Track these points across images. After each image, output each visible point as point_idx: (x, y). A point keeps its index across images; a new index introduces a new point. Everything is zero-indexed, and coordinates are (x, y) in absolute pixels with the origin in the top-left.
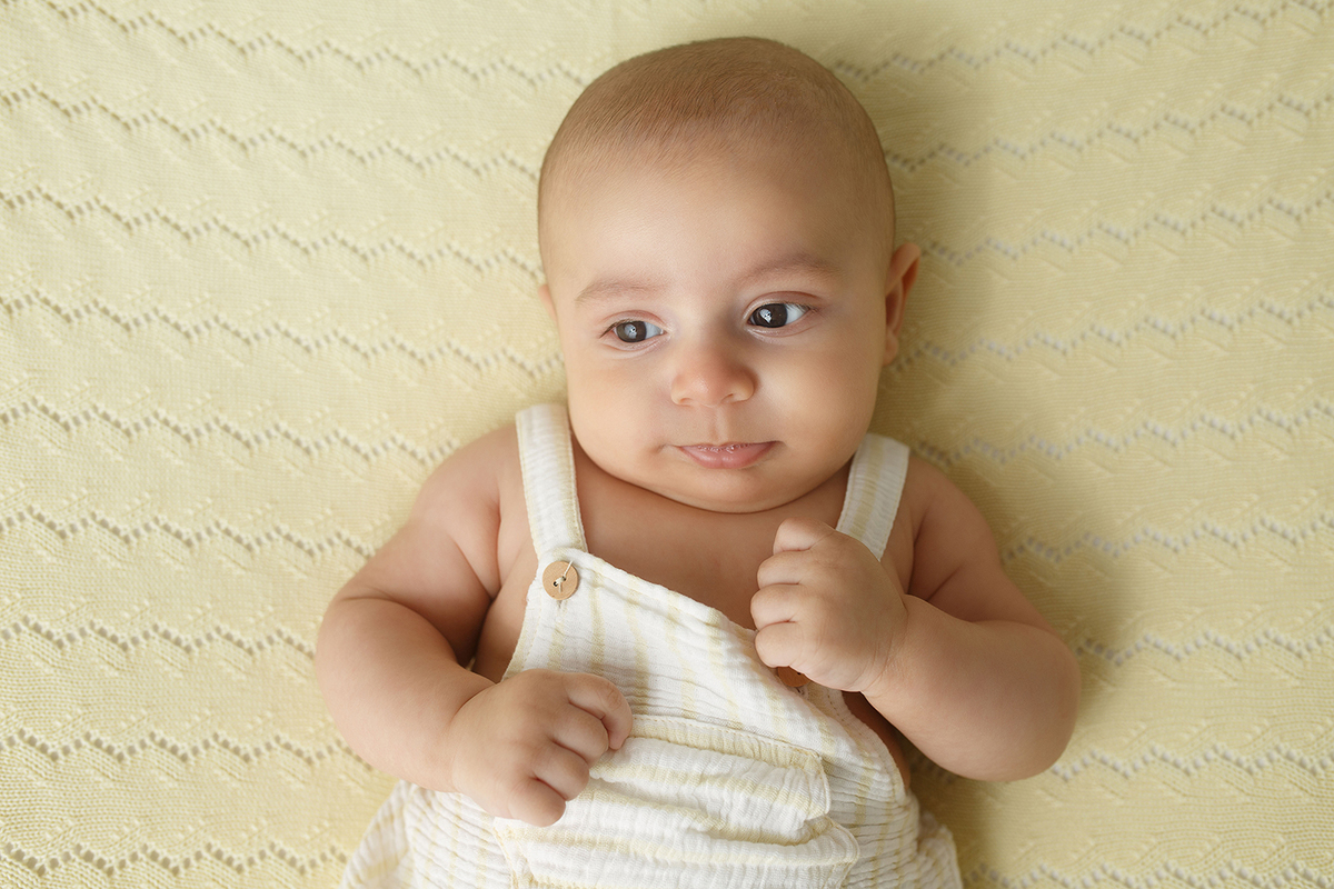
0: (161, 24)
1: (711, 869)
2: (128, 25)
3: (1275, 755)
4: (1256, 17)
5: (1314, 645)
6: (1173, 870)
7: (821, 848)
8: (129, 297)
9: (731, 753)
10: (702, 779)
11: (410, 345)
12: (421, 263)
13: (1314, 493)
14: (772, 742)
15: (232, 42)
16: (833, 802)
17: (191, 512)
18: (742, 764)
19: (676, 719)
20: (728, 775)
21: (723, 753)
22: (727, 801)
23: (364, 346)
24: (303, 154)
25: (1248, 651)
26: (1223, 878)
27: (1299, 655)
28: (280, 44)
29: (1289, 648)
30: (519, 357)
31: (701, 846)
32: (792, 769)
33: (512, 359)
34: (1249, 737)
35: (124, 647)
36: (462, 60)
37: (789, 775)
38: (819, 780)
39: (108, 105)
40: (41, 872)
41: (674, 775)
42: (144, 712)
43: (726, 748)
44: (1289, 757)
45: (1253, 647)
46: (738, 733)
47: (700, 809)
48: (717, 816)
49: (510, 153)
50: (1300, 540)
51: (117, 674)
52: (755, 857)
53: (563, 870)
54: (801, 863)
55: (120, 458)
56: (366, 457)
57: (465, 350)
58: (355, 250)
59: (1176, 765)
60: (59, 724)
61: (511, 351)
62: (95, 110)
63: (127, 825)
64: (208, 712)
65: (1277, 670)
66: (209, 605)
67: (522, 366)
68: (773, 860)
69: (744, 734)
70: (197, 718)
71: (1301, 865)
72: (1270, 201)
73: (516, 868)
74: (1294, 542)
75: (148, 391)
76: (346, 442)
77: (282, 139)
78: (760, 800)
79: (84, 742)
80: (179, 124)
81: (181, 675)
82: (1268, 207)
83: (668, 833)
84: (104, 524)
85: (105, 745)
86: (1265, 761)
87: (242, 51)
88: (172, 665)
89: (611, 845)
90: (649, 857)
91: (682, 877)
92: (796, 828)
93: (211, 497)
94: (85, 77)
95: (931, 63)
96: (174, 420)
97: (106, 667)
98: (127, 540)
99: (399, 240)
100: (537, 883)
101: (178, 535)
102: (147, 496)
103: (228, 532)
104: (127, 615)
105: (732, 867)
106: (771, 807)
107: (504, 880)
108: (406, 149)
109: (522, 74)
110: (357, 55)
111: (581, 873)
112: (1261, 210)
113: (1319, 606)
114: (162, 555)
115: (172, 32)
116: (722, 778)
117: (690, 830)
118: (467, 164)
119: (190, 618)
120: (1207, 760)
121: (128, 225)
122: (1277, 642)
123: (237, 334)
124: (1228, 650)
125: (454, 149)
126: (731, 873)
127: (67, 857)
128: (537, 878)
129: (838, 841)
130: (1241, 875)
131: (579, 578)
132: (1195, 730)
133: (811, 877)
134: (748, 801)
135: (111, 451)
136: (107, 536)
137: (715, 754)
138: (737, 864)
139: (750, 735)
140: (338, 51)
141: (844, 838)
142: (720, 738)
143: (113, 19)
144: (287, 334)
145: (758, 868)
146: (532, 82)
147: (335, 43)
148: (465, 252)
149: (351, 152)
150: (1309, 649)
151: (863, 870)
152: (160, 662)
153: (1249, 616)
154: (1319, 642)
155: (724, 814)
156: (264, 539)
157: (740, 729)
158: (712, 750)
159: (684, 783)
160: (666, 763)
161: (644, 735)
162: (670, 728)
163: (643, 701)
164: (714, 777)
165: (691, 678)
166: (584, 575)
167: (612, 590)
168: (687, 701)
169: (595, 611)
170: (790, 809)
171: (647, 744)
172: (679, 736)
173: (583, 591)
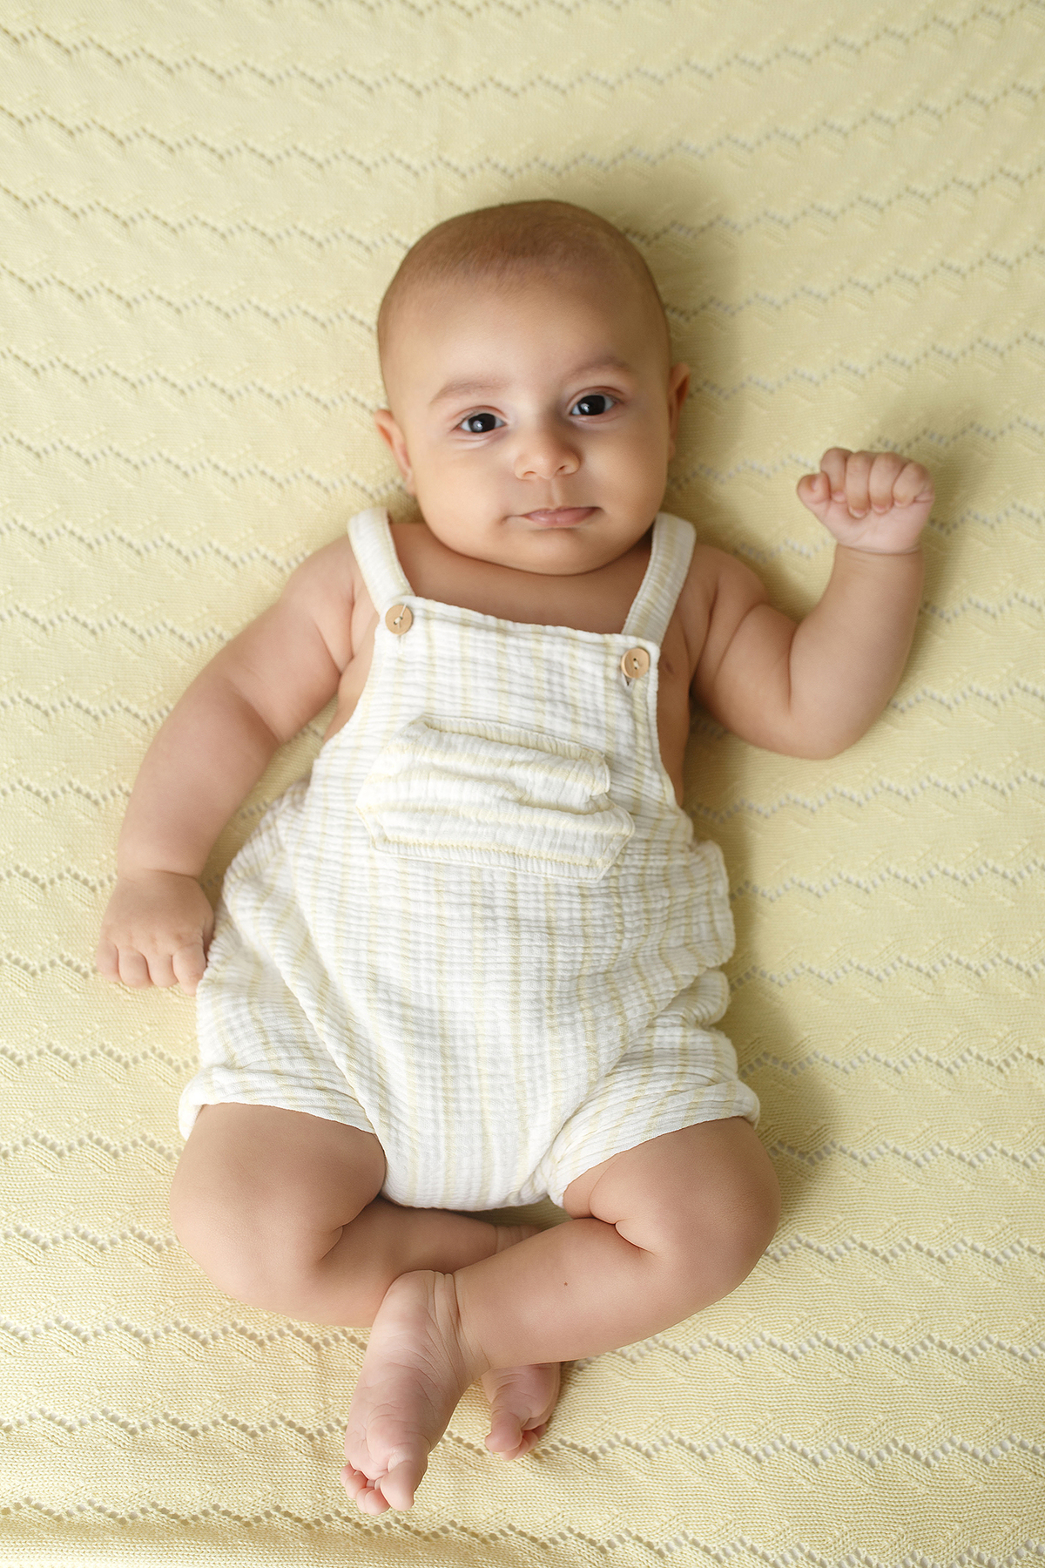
0: (57, 201)
1: (520, 828)
2: (29, 203)
4: (970, 187)
5: (1008, 694)
6: (893, 872)
7: (603, 817)
8: (39, 430)
9: (534, 748)
10: (512, 764)
11: (269, 471)
12: (278, 402)
13: (1010, 576)
14: (566, 743)
15: (116, 217)
16: (612, 789)
17: (95, 607)
18: (542, 755)
19: (494, 723)
20: (531, 762)
21: (528, 747)
22: (531, 779)
23: (232, 471)
24: (178, 311)
25: (957, 702)
26: (931, 876)
28: (157, 218)
29: (988, 698)
30: (361, 482)
31: (513, 809)
32: (581, 761)
33: (355, 484)
34: (955, 768)
35: (46, 713)
36: (309, 231)
37: (578, 764)
38: (601, 768)
39: (15, 270)
41: (491, 760)
42: (64, 765)
43: (531, 744)
44: (985, 782)
45: (961, 699)
46: (540, 735)
47: (510, 784)
48: (523, 790)
49: (351, 309)
50: (999, 614)
51: (41, 733)
52: (552, 821)
53: (410, 830)
54: (589, 828)
55: (37, 561)
56: (235, 565)
57: (316, 475)
58: (223, 391)
59: (898, 793)
61: (354, 476)
63: (55, 852)
64: (114, 768)
65: (977, 716)
66: (112, 683)
67: (364, 490)
68: (566, 824)
69: (545, 736)
70: (106, 772)
71: (991, 863)
72: (980, 341)
73: (374, 832)
74: (994, 615)
75: (57, 507)
76: (218, 552)
77: (160, 299)
78: (556, 777)
79: (17, 786)
80: (75, 286)
81: (91, 738)
82: (979, 346)
83: (487, 799)
84: (25, 615)
85: (34, 789)
86: (966, 786)
87: (125, 224)
88: (84, 729)
89: (446, 811)
90: (474, 819)
91: (498, 833)
92: (584, 801)
93: (111, 594)
95: (703, 230)
96: (79, 531)
97: (33, 728)
98: (44, 628)
99: (259, 382)
100: (389, 841)
101: (85, 625)
102: (59, 592)
103: (124, 624)
104: (47, 688)
105: (536, 827)
106: (564, 784)
107: (364, 842)
108: (264, 306)
109: (360, 242)
110: (221, 226)
111: (423, 832)
112: (972, 348)
113: (1011, 665)
114: (73, 641)
115: (66, 208)
116: (527, 764)
117: (503, 798)
118: (315, 319)
119: (98, 693)
120: (923, 787)
121: (35, 371)
122: (978, 694)
123: (128, 461)
124: (942, 702)
125: (303, 305)
126: (535, 832)
127: (9, 874)
128: (390, 838)
129: (618, 817)
130: (945, 873)
131: (413, 617)
133: (596, 842)
134: (546, 780)
135: (29, 556)
136: (28, 624)
137: (522, 749)
138: (539, 825)
139: (550, 737)
140: (205, 224)
141: (625, 817)
142: (526, 738)
143: (17, 198)
144: (168, 461)
145: (555, 831)
146: (368, 248)
147: (202, 216)
148: (315, 392)
149: (218, 309)
150: (1004, 698)
151: (637, 846)
152: (75, 726)
154: (1011, 692)
155: (528, 790)
156: (153, 631)
157: (543, 733)
158: (520, 745)
159: (499, 766)
160: (485, 752)
161: (469, 734)
162: (488, 730)
163: (468, 708)
164: (521, 763)
165: (506, 687)
166: (418, 613)
167: (445, 619)
168: (503, 709)
169: (429, 639)
170: (579, 786)
171: (472, 739)
172: (495, 736)
173: (418, 625)
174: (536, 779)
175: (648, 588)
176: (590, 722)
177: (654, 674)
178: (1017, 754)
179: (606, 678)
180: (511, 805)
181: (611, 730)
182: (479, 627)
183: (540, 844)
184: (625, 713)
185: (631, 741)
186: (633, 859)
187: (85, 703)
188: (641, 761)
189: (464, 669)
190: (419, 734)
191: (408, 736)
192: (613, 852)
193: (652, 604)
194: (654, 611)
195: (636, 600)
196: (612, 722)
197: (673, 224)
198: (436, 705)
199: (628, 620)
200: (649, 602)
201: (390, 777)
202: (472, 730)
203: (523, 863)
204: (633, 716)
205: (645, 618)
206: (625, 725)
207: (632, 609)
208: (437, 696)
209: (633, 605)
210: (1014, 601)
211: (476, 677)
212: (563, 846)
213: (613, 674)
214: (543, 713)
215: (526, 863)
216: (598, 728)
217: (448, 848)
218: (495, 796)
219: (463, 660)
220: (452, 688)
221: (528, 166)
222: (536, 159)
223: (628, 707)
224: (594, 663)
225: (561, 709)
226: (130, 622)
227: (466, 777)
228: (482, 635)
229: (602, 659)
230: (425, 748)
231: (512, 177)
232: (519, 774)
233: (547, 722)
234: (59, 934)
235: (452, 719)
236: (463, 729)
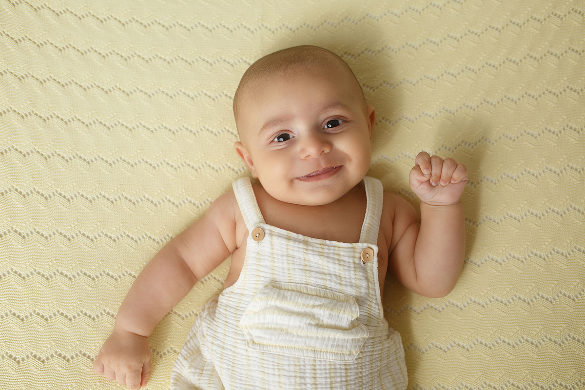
0: (96, 51)
1: (317, 338)
2: (84, 52)
3: (515, 298)
5: (528, 258)
6: (479, 341)
7: (356, 331)
8: (89, 152)
9: (323, 297)
10: (314, 306)
11: (191, 164)
12: (194, 134)
13: (525, 202)
14: (338, 293)
15: (122, 56)
16: (360, 315)
17: (115, 229)
18: (327, 301)
19: (304, 285)
20: (323, 305)
21: (321, 297)
22: (322, 314)
23: (175, 165)
24: (150, 96)
25: (504, 261)
26: (497, 343)
27: (522, 262)
28: (139, 56)
30: (232, 166)
31: (314, 330)
32: (345, 303)
33: (229, 167)
34: (505, 292)
35: (93, 279)
36: (206, 58)
37: (344, 304)
38: (354, 305)
39: (78, 82)
40: (68, 360)
41: (304, 305)
42: (101, 302)
43: (322, 295)
44: (520, 298)
45: (506, 259)
46: (326, 290)
47: (312, 316)
48: (319, 319)
49: (225, 92)
50: (521, 220)
51: (91, 289)
52: (333, 334)
53: (265, 339)
54: (349, 337)
55: (88, 211)
56: (177, 206)
57: (212, 165)
58: (170, 130)
59: (479, 304)
60: (71, 308)
61: (229, 164)
62: (73, 84)
63: (98, 343)
65: (514, 268)
66: (123, 263)
67: (233, 170)
68: (339, 336)
69: (328, 291)
71: (525, 337)
72: (505, 97)
73: (248, 338)
74: (519, 221)
75: (97, 186)
76: (169, 201)
77: (142, 91)
78: (334, 313)
79: (81, 314)
80: (104, 88)
81: (114, 289)
83: (302, 325)
84: (84, 235)
85: (88, 315)
86: (511, 300)
87: (126, 59)
88: (111, 285)
89: (282, 330)
90: (295, 334)
91: (307, 341)
92: (348, 323)
93: (122, 223)
94: (69, 72)
95: (379, 52)
96: (107, 196)
97: (87, 286)
98: (92, 240)
99: (186, 125)
101: (110, 238)
102: (99, 224)
103: (128, 236)
104: (94, 267)
105: (325, 338)
106: (338, 316)
108: (187, 92)
109: (228, 63)
110: (168, 59)
111: (271, 339)
112: (502, 100)
113: (529, 243)
114: (105, 245)
115: (100, 54)
116: (321, 306)
117: (310, 324)
118: (210, 97)
119: (116, 268)
120: (490, 301)
121: (87, 125)
122: (514, 257)
123: (128, 163)
124: (497, 261)
125: (205, 91)
126: (324, 340)
127: (77, 355)
128: (256, 342)
129: (362, 329)
130: (504, 342)
131: (264, 233)
132: (486, 291)
133: (352, 342)
134: (330, 314)
135: (85, 208)
136: (85, 239)
137: (318, 298)
138: (326, 337)
139: (330, 291)
140: (161, 58)
141: (364, 329)
142: (320, 292)
143: (78, 50)
144: (147, 162)
145: (334, 339)
146: (232, 65)
147: (159, 55)
148: (210, 129)
149: (167, 94)
150: (526, 259)
152: (107, 284)
153: (504, 248)
154: (529, 257)
155: (321, 319)
156: (141, 238)
157: (327, 289)
158: (317, 296)
159: (307, 307)
160: (301, 300)
161: (292, 290)
162: (302, 288)
163: (291, 278)
164: (318, 306)
165: (308, 268)
166: (267, 232)
167: (280, 236)
168: (307, 278)
169: (272, 245)
170: (346, 316)
171: (294, 293)
172: (305, 291)
173: (267, 237)
174: (324, 315)
175: (368, 218)
176: (348, 284)
177: (376, 259)
178: (534, 285)
179: (354, 263)
180: (313, 328)
181: (357, 287)
182: (295, 240)
183: (327, 346)
184: (364, 278)
185: (367, 291)
186: (368, 348)
187: (111, 273)
188: (371, 300)
189: (288, 260)
190: (269, 291)
191: (264, 293)
192: (360, 346)
193: (371, 224)
194: (372, 228)
195: (363, 224)
196: (358, 282)
197: (366, 49)
198: (276, 277)
199: (361, 234)
200: (369, 224)
201: (256, 312)
202: (294, 288)
203: (319, 355)
204: (367, 279)
205: (369, 231)
206: (364, 284)
207: (362, 229)
208: (276, 272)
209: (363, 227)
210: (528, 214)
211: (294, 264)
212: (338, 346)
213: (357, 261)
214: (326, 280)
215: (321, 354)
216: (351, 286)
217: (283, 347)
218: (305, 323)
219: (288, 256)
220: (283, 269)
221: (301, 27)
222: (305, 24)
223: (365, 275)
224: (349, 257)
225: (334, 278)
226: (131, 235)
227: (291, 313)
228: (297, 245)
229: (352, 254)
230: (273, 298)
231: (294, 32)
232: (317, 312)
233: (328, 284)
234: (99, 382)
235: (285, 283)
236: (290, 288)
